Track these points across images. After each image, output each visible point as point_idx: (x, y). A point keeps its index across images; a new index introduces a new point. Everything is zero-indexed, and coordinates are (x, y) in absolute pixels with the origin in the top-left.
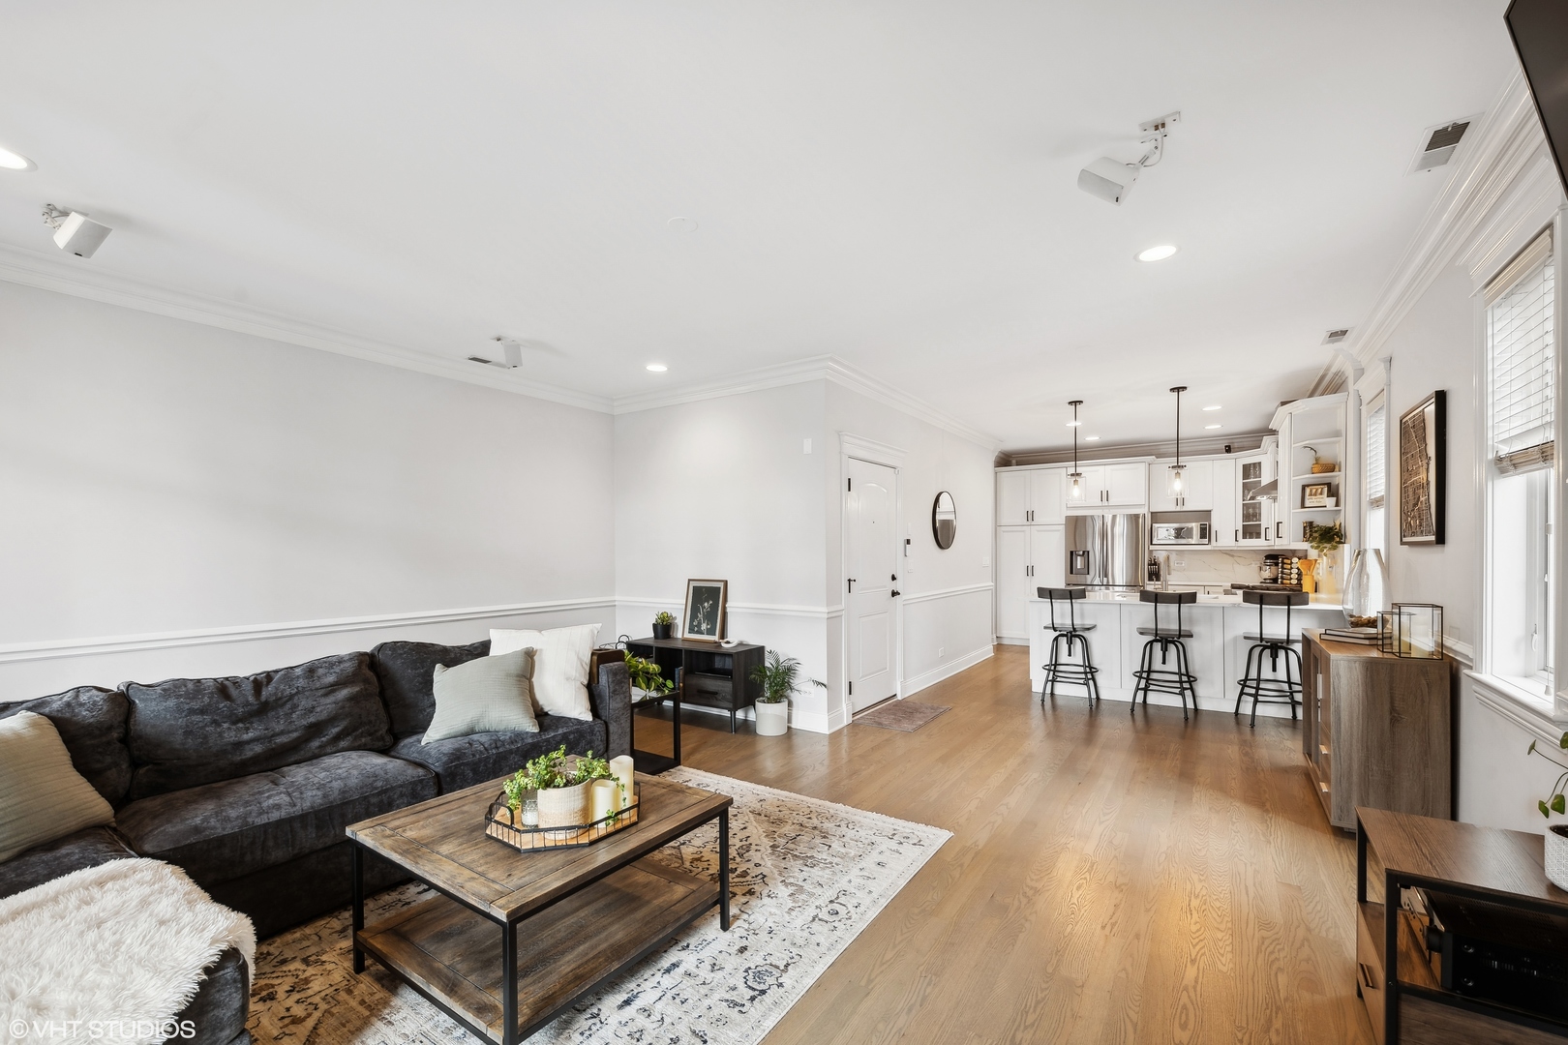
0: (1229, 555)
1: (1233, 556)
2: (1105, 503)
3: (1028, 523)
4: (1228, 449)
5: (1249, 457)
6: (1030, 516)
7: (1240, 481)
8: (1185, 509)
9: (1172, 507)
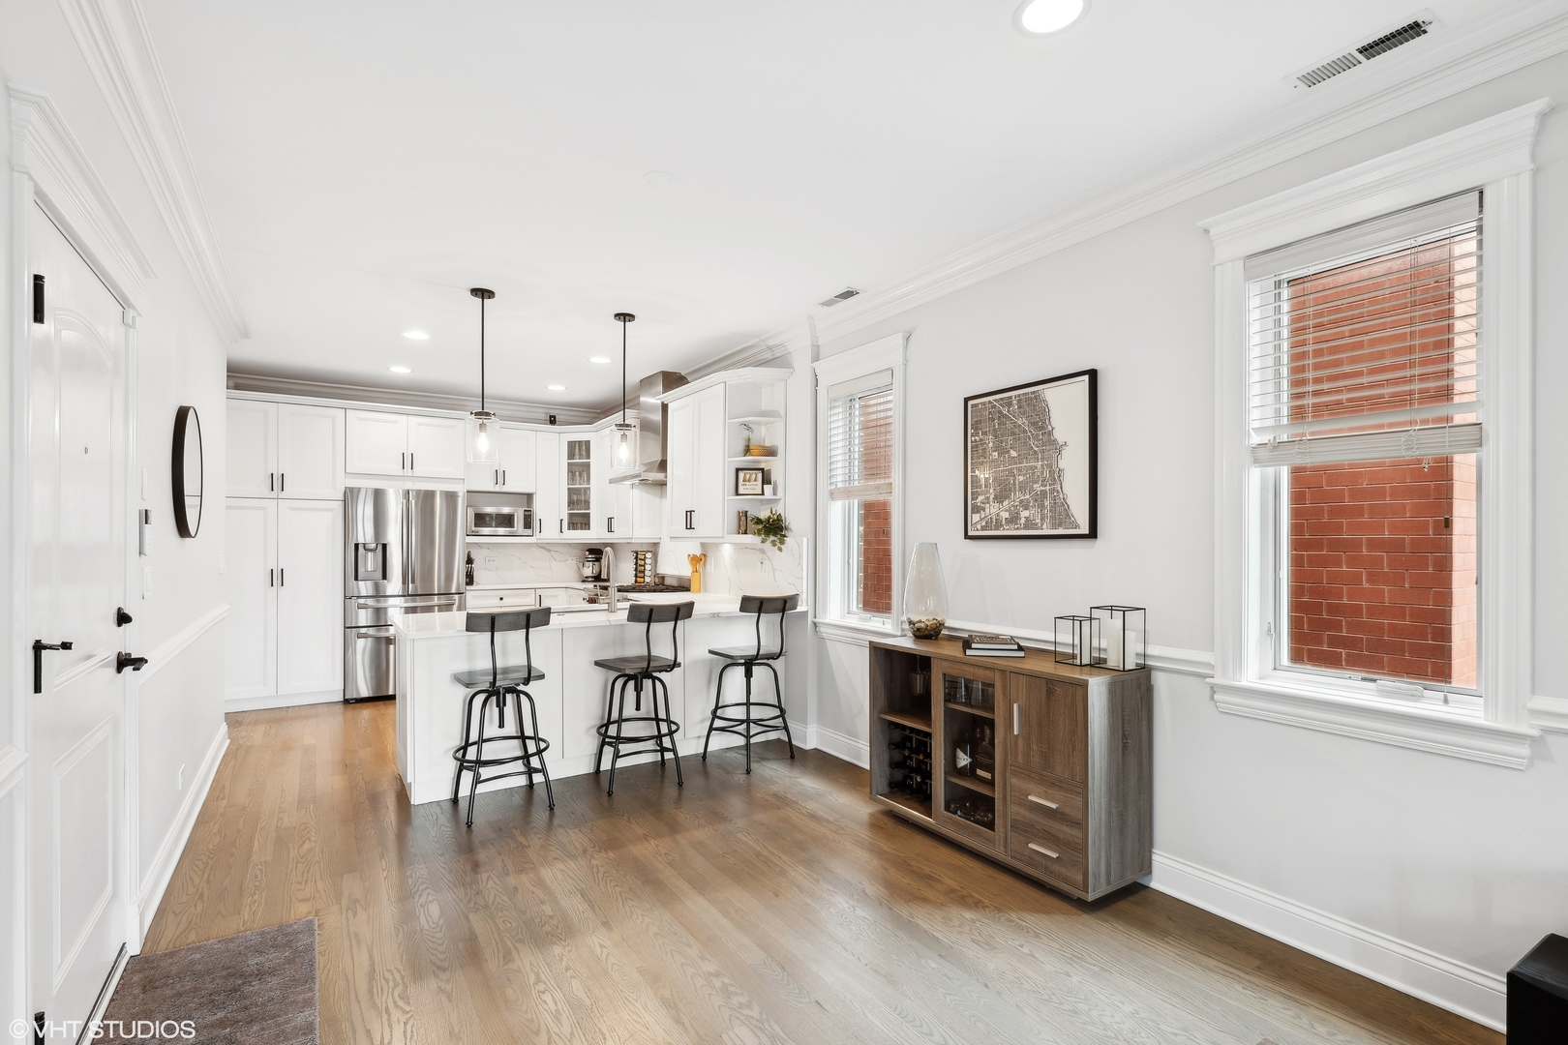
0: (546, 549)
1: (549, 550)
2: (410, 473)
3: (273, 494)
4: (553, 421)
5: (579, 433)
6: (277, 482)
7: (565, 461)
8: (505, 489)
9: (490, 487)
